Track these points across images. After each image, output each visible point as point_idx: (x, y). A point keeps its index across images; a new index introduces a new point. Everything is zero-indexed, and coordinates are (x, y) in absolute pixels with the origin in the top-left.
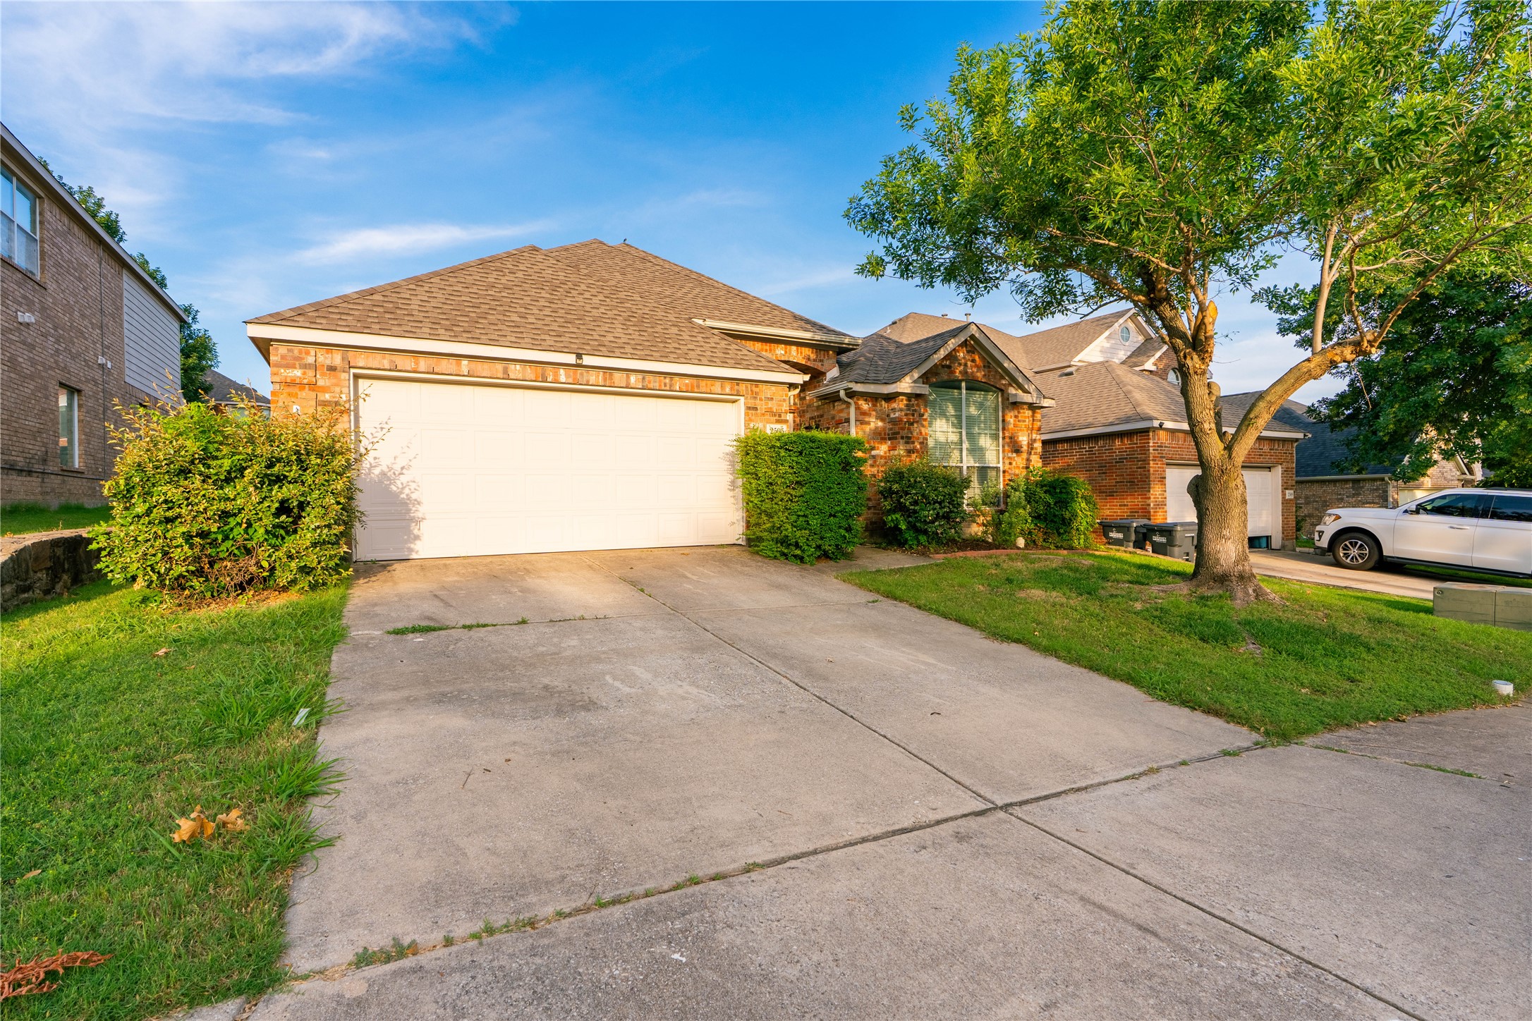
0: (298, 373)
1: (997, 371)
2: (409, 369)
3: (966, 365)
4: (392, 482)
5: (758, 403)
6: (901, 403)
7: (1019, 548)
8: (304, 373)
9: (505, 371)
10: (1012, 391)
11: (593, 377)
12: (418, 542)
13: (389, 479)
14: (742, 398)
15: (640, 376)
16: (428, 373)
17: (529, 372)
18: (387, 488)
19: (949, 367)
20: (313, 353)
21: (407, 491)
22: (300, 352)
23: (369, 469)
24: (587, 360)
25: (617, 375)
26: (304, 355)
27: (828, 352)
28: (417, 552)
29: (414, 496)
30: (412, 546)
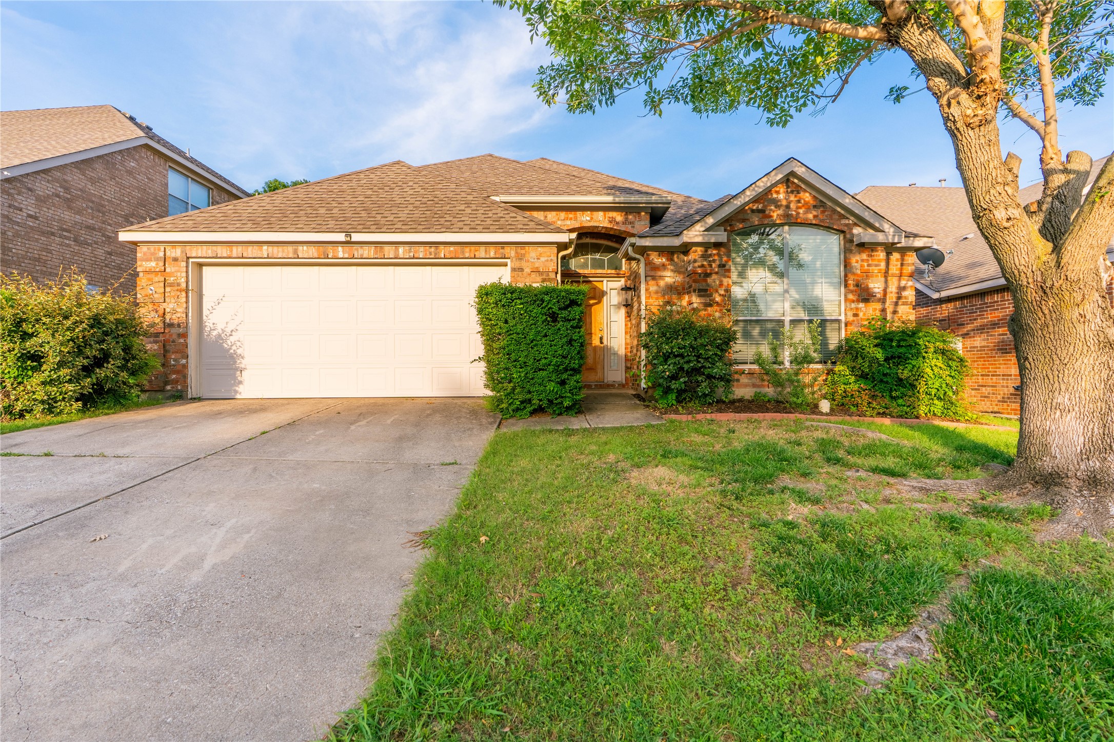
0: (153, 264)
1: (834, 211)
2: (225, 255)
3: (788, 207)
4: (225, 341)
5: (524, 264)
6: (696, 254)
7: (822, 414)
8: (157, 264)
9: (295, 252)
10: (856, 231)
11: (367, 251)
12: (241, 386)
13: (223, 339)
14: (508, 261)
15: (407, 247)
16: (239, 258)
17: (312, 251)
18: (221, 346)
19: (762, 211)
20: (162, 249)
21: (234, 348)
22: (155, 250)
23: (210, 332)
24: (356, 237)
25: (387, 248)
26: (157, 251)
27: (639, 213)
28: (240, 393)
29: (239, 352)
30: (237, 388)
